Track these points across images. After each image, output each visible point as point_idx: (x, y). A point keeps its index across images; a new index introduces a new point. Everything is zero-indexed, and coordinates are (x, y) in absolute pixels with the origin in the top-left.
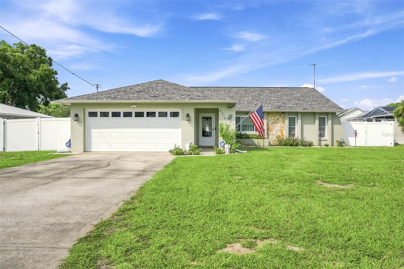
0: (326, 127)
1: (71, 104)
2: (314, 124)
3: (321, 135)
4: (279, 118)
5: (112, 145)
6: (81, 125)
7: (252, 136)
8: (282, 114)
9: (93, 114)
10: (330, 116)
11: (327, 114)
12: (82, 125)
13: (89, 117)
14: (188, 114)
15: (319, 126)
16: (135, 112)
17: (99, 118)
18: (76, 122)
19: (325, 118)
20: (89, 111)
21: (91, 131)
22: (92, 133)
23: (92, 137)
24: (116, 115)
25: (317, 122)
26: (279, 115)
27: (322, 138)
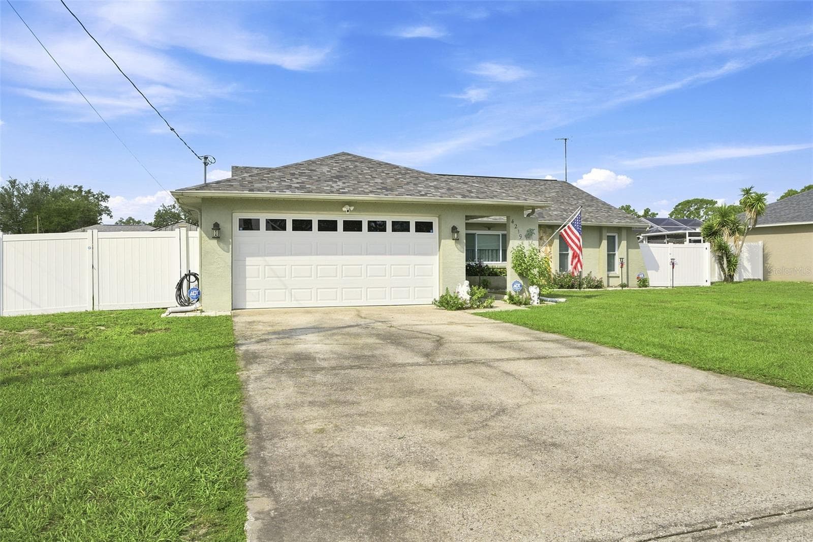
0: (617, 253)
1: (202, 200)
2: (599, 248)
3: (611, 267)
4: (542, 237)
5: (293, 293)
6: (226, 248)
7: (499, 270)
8: (547, 229)
9: (248, 225)
10: (624, 233)
11: (619, 229)
12: (229, 249)
13: (239, 230)
14: (454, 226)
15: (608, 252)
16: (344, 221)
17: (263, 234)
18: (215, 241)
19: (614, 236)
20: (240, 218)
21: (245, 263)
22: (247, 267)
23: (247, 276)
24: (302, 226)
25: (605, 243)
26: (543, 230)
27: (612, 274)
